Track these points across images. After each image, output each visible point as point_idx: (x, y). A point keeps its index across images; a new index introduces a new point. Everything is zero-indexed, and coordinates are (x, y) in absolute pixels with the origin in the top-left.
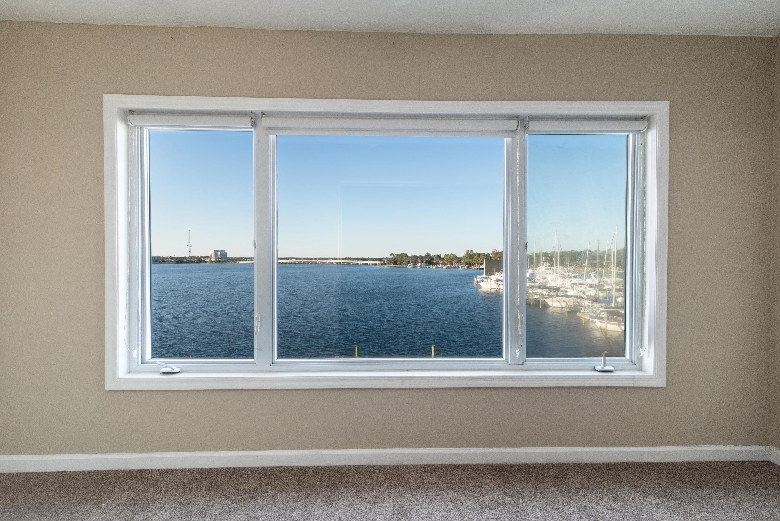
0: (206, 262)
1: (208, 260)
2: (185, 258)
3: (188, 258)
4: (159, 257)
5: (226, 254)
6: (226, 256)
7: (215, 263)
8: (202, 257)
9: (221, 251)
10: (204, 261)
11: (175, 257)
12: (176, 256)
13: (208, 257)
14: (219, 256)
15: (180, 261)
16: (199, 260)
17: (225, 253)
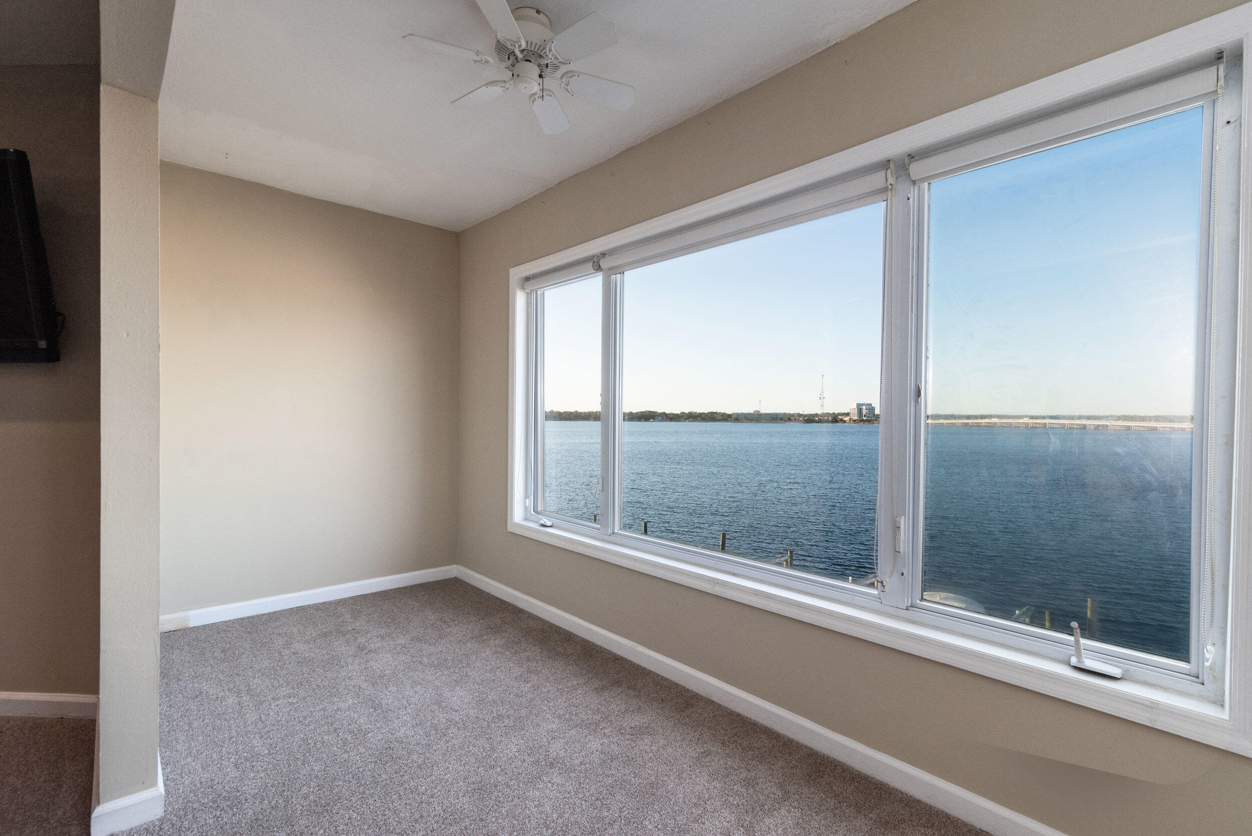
0: (845, 422)
1: (847, 419)
2: (817, 415)
3: (821, 415)
4: (784, 414)
5: (874, 409)
6: (874, 412)
7: (858, 423)
8: (839, 413)
9: (867, 405)
10: (842, 420)
11: (804, 413)
12: (806, 412)
13: (848, 414)
14: (864, 412)
15: (810, 419)
16: (835, 419)
17: (872, 407)
